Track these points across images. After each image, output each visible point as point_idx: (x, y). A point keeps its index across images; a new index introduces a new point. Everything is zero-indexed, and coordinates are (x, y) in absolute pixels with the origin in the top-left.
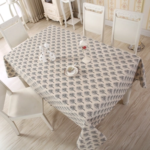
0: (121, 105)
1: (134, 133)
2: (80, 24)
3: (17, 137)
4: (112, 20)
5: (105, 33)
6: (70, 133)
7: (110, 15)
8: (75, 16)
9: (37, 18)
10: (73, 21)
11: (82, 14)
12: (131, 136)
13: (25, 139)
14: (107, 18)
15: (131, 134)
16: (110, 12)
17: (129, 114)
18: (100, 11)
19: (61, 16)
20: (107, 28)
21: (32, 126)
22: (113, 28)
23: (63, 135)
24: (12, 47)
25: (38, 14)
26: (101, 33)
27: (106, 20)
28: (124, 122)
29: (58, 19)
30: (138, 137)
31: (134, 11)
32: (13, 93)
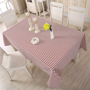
0: (73, 63)
1: (81, 79)
2: (48, 15)
3: (10, 82)
4: (67, 13)
5: (64, 20)
6: (42, 79)
7: (66, 10)
8: (46, 10)
9: (22, 11)
10: (44, 13)
11: (50, 9)
12: (79, 81)
13: (15, 83)
14: (64, 11)
15: (79, 80)
16: (66, 8)
17: (78, 68)
18: (61, 7)
19: (37, 10)
20: (65, 17)
21: (19, 75)
22: (68, 17)
23: (38, 80)
24: (7, 27)
25: (23, 9)
26: (61, 20)
27: (64, 13)
28: (75, 73)
29: (35, 12)
30: (83, 81)
31: (81, 7)
32: (7, 55)
